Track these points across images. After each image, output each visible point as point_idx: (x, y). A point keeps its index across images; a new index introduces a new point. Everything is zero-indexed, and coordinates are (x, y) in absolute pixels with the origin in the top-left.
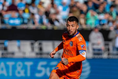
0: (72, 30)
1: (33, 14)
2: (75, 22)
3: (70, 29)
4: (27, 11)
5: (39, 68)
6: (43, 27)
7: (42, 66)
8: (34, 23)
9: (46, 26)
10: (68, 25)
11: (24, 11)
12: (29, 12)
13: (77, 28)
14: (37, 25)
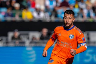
0: (69, 22)
1: (82, 9)
2: (72, 14)
3: (68, 21)
4: (77, 6)
5: (87, 54)
6: (91, 20)
7: (90, 53)
8: (83, 17)
9: (93, 19)
10: (65, 17)
11: (74, 7)
12: (79, 7)
13: (74, 20)
14: (86, 19)
